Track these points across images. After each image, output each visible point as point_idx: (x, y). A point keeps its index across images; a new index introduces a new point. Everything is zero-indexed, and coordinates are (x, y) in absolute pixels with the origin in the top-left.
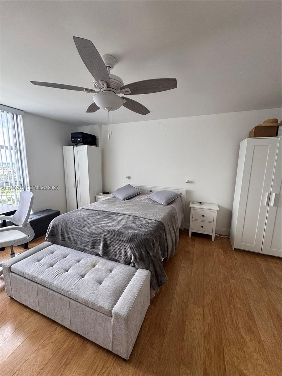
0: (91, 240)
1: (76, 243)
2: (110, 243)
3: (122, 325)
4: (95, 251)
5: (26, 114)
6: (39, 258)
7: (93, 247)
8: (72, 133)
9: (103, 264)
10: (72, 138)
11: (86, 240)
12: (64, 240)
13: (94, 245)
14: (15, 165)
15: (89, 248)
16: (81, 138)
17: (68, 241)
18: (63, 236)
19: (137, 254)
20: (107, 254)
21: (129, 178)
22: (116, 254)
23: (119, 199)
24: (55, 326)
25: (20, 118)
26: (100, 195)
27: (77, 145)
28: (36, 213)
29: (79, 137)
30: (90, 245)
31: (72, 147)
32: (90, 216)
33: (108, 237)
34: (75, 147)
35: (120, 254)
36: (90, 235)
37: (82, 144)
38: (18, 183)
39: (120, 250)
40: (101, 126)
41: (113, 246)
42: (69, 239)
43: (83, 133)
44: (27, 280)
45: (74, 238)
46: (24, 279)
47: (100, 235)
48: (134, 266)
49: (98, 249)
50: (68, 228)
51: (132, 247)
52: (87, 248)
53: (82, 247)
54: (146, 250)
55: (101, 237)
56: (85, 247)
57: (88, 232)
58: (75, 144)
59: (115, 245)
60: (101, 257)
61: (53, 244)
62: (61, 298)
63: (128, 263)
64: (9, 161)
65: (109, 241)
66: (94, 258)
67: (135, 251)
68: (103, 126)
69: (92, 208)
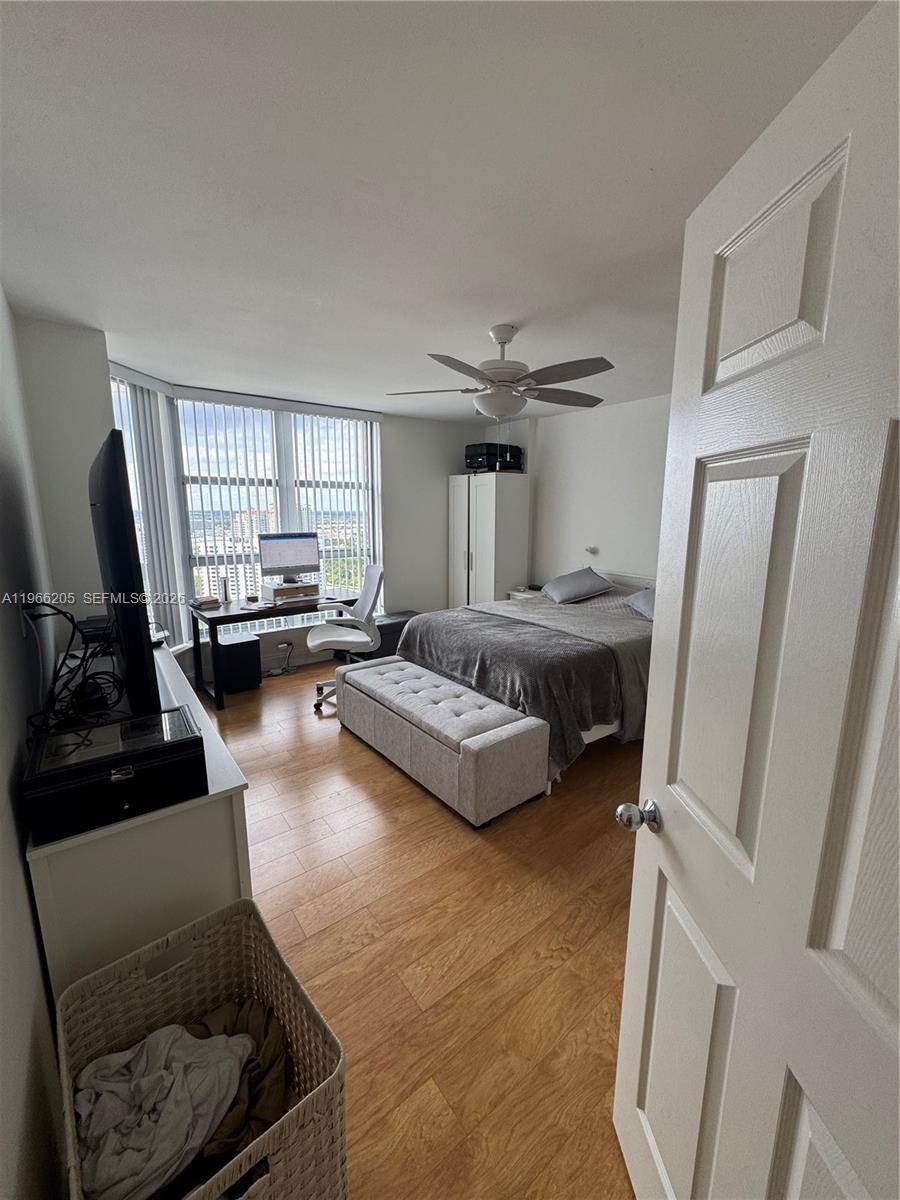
0: (462, 658)
1: (440, 664)
2: (491, 665)
3: (470, 765)
4: (467, 679)
5: (386, 418)
6: (382, 671)
7: (464, 672)
8: (468, 446)
9: (471, 697)
10: (467, 457)
11: (454, 658)
12: (423, 658)
13: (466, 669)
14: (363, 519)
15: (457, 674)
16: (485, 457)
17: (429, 660)
18: (422, 650)
19: (529, 689)
20: (483, 686)
21: (594, 551)
22: (498, 687)
23: (552, 600)
24: (392, 769)
25: (376, 427)
26: (519, 591)
27: (475, 472)
28: (389, 614)
29: (480, 456)
30: (459, 668)
31: (466, 476)
32: (473, 621)
33: (488, 654)
34: (472, 476)
35: (505, 687)
36: (461, 650)
37: (486, 469)
38: (365, 551)
39: (505, 679)
40: (536, 421)
41: (495, 671)
42: (431, 655)
43: (489, 446)
44: (363, 695)
45: (437, 653)
46: (361, 694)
47: (476, 649)
48: (524, 712)
49: (472, 676)
50: (430, 635)
51: (523, 673)
52: (455, 674)
53: (447, 671)
54: (547, 682)
55: (477, 653)
56: (452, 670)
57: (459, 643)
58: (472, 470)
59: (497, 670)
60: (473, 689)
61: (406, 660)
62: (402, 723)
63: (514, 705)
64: (355, 509)
65: (488, 662)
66: (462, 688)
67: (528, 683)
68: (540, 420)
69: (484, 610)
